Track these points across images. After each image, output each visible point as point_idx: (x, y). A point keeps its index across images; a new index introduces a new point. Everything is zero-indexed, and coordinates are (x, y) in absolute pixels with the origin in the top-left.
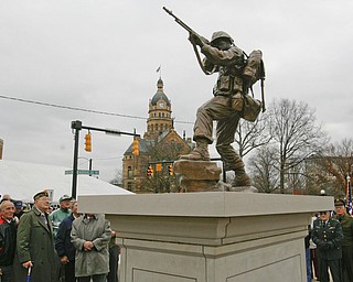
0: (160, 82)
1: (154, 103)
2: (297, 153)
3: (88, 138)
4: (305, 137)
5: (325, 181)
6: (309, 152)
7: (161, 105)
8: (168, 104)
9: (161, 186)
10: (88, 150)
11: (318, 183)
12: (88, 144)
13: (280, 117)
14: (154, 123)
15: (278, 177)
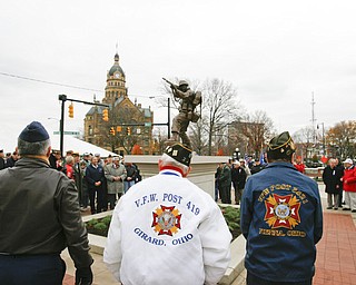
0: (117, 56)
1: (111, 73)
2: (222, 120)
3: (71, 108)
4: (228, 108)
5: (241, 141)
6: (231, 119)
7: (117, 76)
8: (123, 76)
9: (117, 142)
10: (71, 116)
11: (236, 142)
12: (71, 112)
13: (211, 92)
14: (111, 90)
15: (207, 137)
